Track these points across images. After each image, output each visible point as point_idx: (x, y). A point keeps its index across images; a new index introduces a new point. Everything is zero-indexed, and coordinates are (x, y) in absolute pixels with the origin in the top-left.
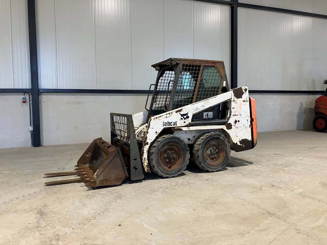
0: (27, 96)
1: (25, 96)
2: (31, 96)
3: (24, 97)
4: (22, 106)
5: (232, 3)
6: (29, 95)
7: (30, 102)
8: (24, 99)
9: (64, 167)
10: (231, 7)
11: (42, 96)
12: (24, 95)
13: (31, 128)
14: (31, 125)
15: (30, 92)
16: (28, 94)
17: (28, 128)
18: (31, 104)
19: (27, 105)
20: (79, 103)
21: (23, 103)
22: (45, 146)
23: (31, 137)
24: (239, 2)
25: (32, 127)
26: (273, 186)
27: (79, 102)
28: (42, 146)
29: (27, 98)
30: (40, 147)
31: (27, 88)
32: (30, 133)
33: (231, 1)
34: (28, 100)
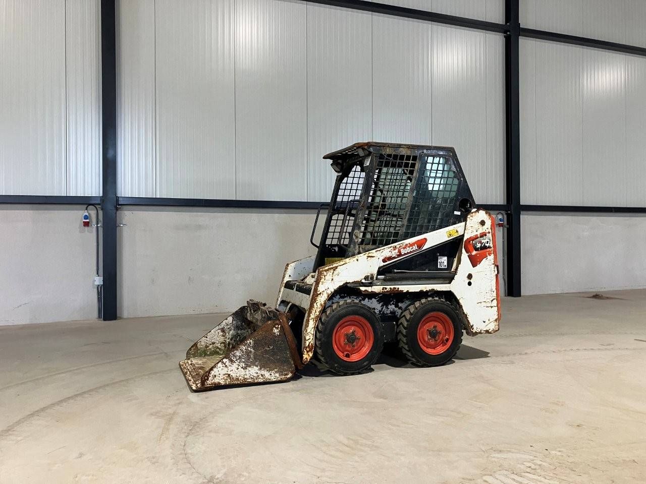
0: (93, 213)
1: (90, 212)
3: (87, 214)
4: (81, 232)
5: (508, 27)
6: (97, 209)
7: (97, 224)
8: (87, 219)
10: (505, 37)
11: (123, 212)
12: (87, 209)
13: (99, 281)
14: (98, 273)
15: (99, 204)
16: (95, 209)
17: (92, 281)
18: (100, 230)
19: (91, 232)
20: (199, 227)
21: (84, 226)
22: (126, 318)
23: (99, 298)
27: (200, 225)
28: (121, 318)
29: (91, 216)
30: (117, 321)
31: (94, 195)
32: (95, 291)
33: (506, 24)
34: (94, 220)
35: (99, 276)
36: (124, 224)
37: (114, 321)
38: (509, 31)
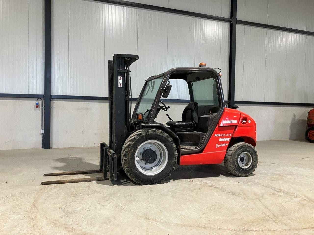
2: (44, 102)
4: (35, 110)
7: (42, 107)
8: (37, 104)
10: (230, 24)
11: (53, 101)
12: (37, 100)
13: (42, 131)
15: (43, 98)
16: (41, 100)
18: (44, 109)
19: (40, 110)
20: (87, 109)
21: (36, 107)
22: (54, 148)
23: (42, 139)
24: (237, 19)
26: (273, 194)
29: (40, 103)
30: (50, 149)
31: (41, 94)
32: (41, 136)
33: (231, 18)
34: (41, 105)
35: (42, 129)
36: (54, 107)
37: (49, 149)
38: (232, 21)
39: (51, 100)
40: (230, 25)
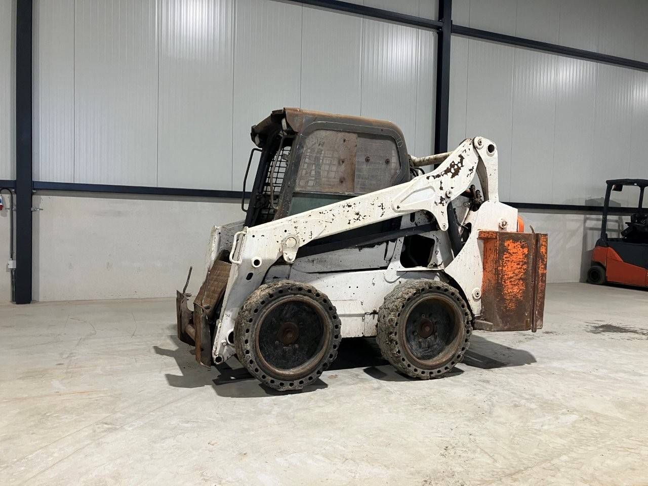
0: (7, 197)
1: (3, 195)
2: (15, 196)
5: (440, 24)
6: (11, 193)
7: (12, 208)
9: (73, 351)
10: (438, 33)
11: (38, 196)
13: (12, 264)
14: (12, 257)
15: (13, 188)
16: (9, 192)
17: (6, 264)
18: (15, 213)
20: (119, 214)
22: (42, 302)
23: (12, 282)
24: (453, 24)
25: (15, 261)
27: (119, 212)
28: (35, 302)
29: (5, 199)
30: (31, 305)
31: (9, 179)
32: (9, 274)
33: (439, 21)
34: (8, 205)
35: (13, 260)
36: (40, 209)
37: (28, 305)
38: (441, 28)
39: (32, 194)
40: (437, 35)
